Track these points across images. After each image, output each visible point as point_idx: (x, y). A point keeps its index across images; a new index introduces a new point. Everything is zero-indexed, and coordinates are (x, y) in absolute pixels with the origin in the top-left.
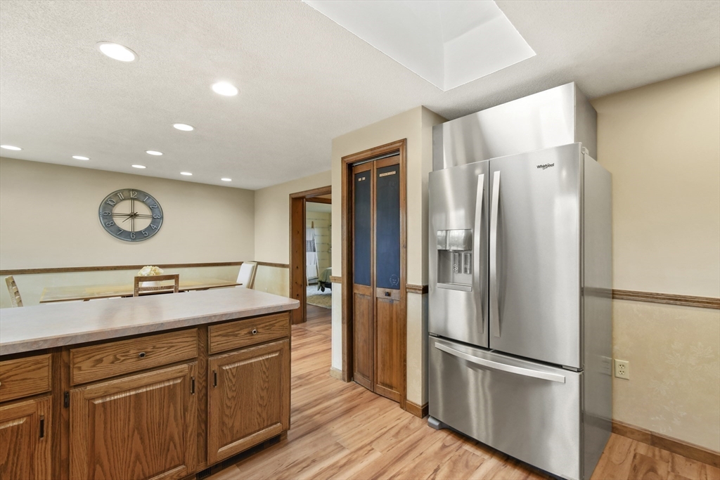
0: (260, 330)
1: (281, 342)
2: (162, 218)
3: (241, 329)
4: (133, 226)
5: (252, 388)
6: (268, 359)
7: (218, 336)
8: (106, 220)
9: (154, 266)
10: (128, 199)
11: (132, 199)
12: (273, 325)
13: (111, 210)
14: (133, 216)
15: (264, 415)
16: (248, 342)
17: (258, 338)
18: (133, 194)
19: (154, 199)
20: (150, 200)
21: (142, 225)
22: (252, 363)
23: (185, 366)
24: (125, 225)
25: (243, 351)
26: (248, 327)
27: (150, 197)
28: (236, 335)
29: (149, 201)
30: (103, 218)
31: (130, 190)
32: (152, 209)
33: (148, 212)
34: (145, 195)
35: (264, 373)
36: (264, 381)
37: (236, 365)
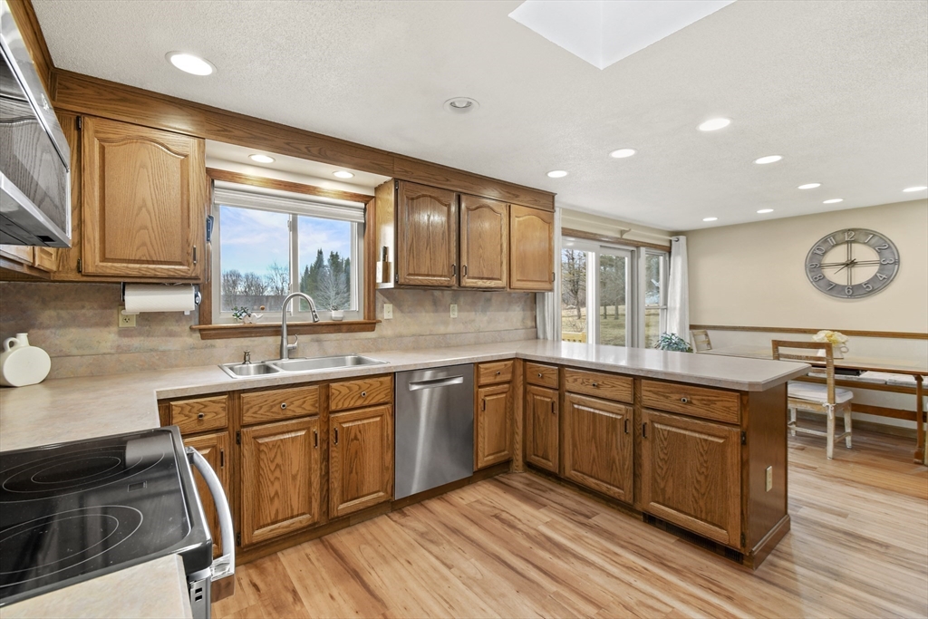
0: (694, 402)
1: (726, 428)
2: (897, 262)
3: (672, 393)
4: (850, 278)
5: (686, 462)
6: (706, 440)
7: (650, 391)
8: (813, 274)
9: (834, 331)
10: (842, 243)
11: (847, 242)
12: (713, 402)
13: (820, 261)
14: (851, 264)
15: (701, 503)
16: (681, 410)
17: (690, 409)
18: (848, 236)
19: (882, 237)
20: (876, 238)
21: (862, 275)
22: (685, 435)
23: (622, 407)
24: (839, 277)
25: (675, 417)
26: (680, 393)
27: (874, 234)
28: (667, 397)
29: (873, 241)
30: (810, 272)
31: (844, 232)
32: (880, 252)
33: (873, 256)
34: (867, 232)
35: (702, 455)
36: (701, 464)
37: (668, 428)
